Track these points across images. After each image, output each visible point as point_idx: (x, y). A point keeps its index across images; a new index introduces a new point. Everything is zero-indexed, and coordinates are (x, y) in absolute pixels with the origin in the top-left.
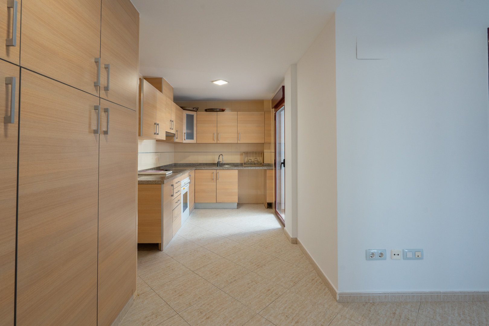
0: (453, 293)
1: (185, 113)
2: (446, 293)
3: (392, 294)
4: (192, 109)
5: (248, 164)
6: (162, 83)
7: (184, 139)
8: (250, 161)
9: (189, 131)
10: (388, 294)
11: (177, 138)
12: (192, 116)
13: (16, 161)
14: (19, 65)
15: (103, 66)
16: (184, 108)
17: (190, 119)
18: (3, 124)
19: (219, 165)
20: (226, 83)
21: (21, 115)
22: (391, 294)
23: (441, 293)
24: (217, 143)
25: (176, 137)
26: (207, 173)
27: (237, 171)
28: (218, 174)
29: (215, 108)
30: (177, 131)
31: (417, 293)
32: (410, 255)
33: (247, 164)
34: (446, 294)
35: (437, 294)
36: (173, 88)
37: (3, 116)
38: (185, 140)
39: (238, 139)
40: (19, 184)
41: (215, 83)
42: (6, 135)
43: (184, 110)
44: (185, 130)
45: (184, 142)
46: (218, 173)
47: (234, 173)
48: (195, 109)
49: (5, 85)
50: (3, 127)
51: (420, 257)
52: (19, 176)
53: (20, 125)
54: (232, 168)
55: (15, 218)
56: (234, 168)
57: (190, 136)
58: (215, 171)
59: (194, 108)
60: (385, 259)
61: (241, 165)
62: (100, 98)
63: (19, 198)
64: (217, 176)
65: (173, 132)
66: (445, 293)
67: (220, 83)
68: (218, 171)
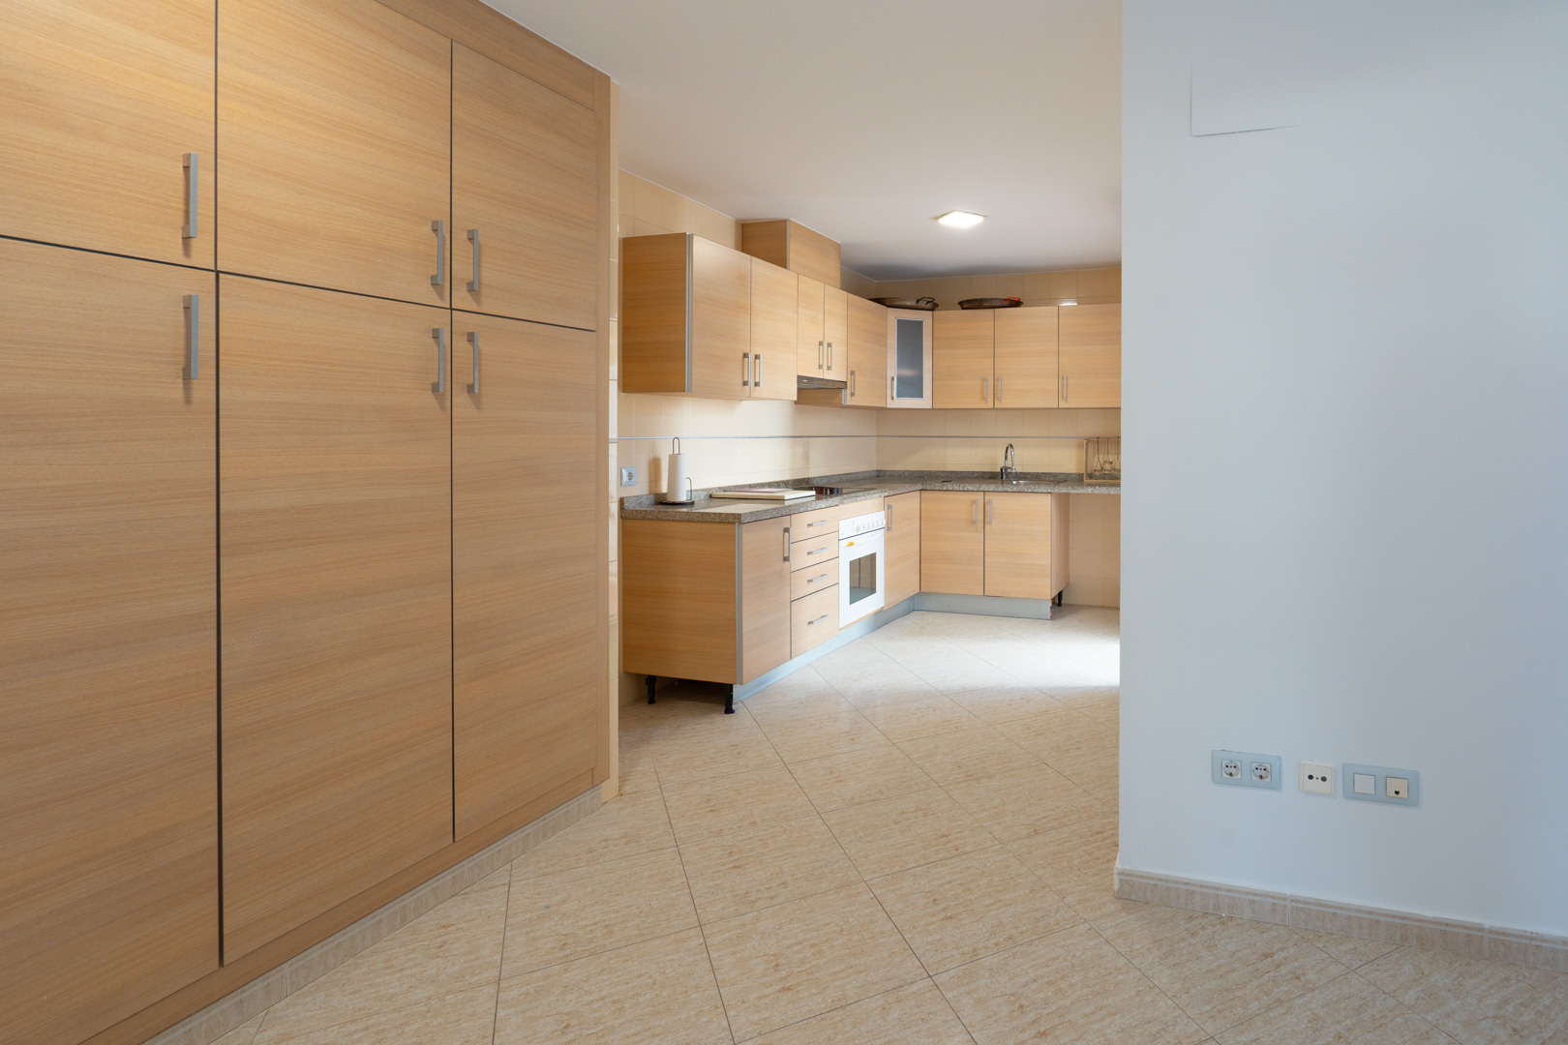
0: (1532, 939)
1: (894, 316)
2: (1504, 934)
3: (1298, 901)
4: (913, 303)
5: (1103, 477)
6: (786, 235)
7: (889, 398)
8: (1107, 466)
9: (908, 373)
10: (1284, 899)
11: (852, 394)
12: (918, 326)
13: (214, 448)
14: (213, 268)
15: (465, 235)
16: (888, 303)
17: (910, 335)
18: (181, 380)
19: (1002, 477)
20: (977, 220)
21: (220, 362)
22: (1292, 901)
23: (1481, 930)
24: (994, 409)
25: (849, 391)
26: (958, 503)
27: (1049, 496)
28: (988, 507)
29: (988, 297)
30: (852, 373)
31: (1387, 915)
32: (1364, 785)
33: (1096, 478)
34: (1502, 938)
35: (1469, 932)
36: (838, 246)
37: (181, 366)
38: (893, 398)
39: (1061, 393)
40: (221, 490)
41: (943, 221)
42: (188, 401)
43: (888, 306)
44: (892, 370)
45: (891, 404)
46: (989, 502)
47: (1040, 505)
48: (922, 304)
49: (182, 310)
50: (181, 386)
51: (1406, 796)
52: (222, 475)
53: (221, 381)
54: (1032, 488)
55: (214, 551)
56: (1037, 490)
57: (911, 386)
58: (979, 497)
59: (918, 301)
60: (1278, 787)
61: (1078, 479)
62: (451, 309)
63: (221, 516)
64: (988, 514)
65: (835, 374)
66: (1497, 933)
67: (961, 221)
68: (988, 497)
